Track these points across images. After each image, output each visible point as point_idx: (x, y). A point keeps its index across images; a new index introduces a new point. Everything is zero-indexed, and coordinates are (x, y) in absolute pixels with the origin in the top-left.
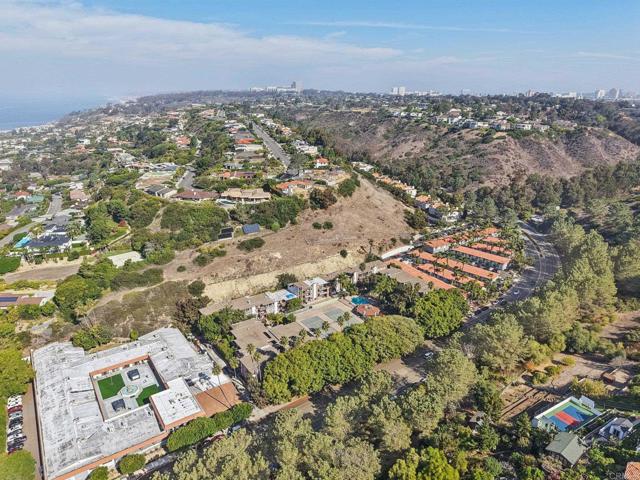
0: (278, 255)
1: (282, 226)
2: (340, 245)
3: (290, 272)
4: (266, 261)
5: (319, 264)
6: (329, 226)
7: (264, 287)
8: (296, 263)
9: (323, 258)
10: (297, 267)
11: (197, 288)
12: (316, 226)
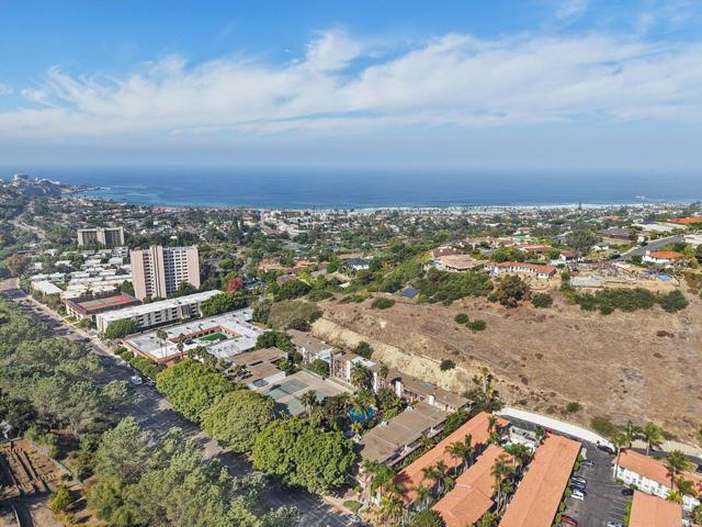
0: (383, 324)
1: (432, 302)
2: (457, 353)
3: (373, 345)
4: (369, 323)
5: (406, 357)
6: (479, 326)
7: (345, 345)
8: (388, 341)
9: (419, 354)
10: (384, 346)
11: (317, 315)
12: (461, 319)
